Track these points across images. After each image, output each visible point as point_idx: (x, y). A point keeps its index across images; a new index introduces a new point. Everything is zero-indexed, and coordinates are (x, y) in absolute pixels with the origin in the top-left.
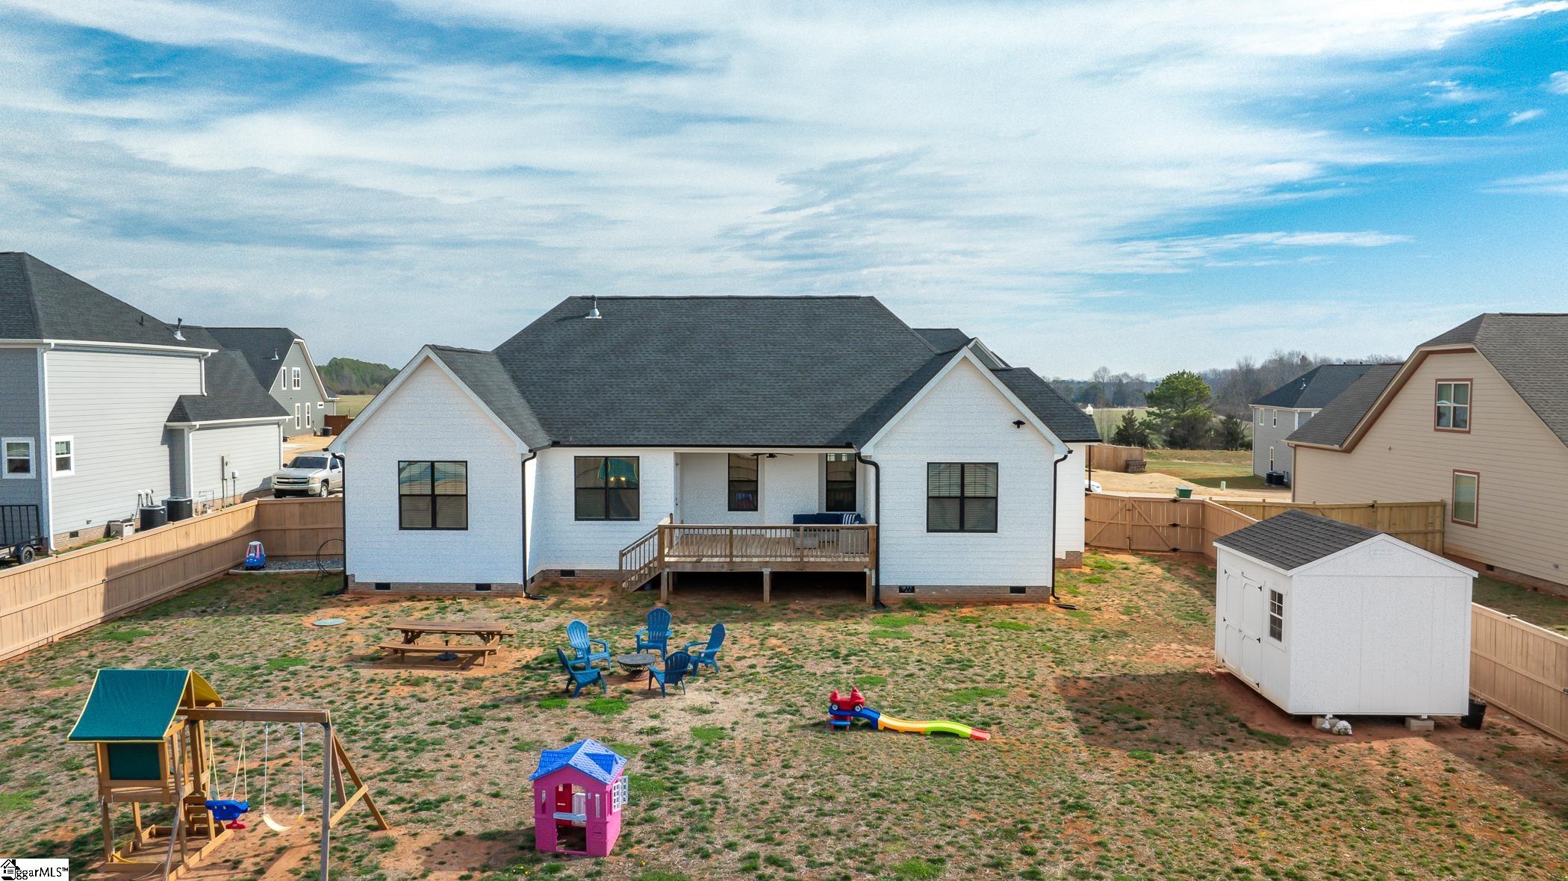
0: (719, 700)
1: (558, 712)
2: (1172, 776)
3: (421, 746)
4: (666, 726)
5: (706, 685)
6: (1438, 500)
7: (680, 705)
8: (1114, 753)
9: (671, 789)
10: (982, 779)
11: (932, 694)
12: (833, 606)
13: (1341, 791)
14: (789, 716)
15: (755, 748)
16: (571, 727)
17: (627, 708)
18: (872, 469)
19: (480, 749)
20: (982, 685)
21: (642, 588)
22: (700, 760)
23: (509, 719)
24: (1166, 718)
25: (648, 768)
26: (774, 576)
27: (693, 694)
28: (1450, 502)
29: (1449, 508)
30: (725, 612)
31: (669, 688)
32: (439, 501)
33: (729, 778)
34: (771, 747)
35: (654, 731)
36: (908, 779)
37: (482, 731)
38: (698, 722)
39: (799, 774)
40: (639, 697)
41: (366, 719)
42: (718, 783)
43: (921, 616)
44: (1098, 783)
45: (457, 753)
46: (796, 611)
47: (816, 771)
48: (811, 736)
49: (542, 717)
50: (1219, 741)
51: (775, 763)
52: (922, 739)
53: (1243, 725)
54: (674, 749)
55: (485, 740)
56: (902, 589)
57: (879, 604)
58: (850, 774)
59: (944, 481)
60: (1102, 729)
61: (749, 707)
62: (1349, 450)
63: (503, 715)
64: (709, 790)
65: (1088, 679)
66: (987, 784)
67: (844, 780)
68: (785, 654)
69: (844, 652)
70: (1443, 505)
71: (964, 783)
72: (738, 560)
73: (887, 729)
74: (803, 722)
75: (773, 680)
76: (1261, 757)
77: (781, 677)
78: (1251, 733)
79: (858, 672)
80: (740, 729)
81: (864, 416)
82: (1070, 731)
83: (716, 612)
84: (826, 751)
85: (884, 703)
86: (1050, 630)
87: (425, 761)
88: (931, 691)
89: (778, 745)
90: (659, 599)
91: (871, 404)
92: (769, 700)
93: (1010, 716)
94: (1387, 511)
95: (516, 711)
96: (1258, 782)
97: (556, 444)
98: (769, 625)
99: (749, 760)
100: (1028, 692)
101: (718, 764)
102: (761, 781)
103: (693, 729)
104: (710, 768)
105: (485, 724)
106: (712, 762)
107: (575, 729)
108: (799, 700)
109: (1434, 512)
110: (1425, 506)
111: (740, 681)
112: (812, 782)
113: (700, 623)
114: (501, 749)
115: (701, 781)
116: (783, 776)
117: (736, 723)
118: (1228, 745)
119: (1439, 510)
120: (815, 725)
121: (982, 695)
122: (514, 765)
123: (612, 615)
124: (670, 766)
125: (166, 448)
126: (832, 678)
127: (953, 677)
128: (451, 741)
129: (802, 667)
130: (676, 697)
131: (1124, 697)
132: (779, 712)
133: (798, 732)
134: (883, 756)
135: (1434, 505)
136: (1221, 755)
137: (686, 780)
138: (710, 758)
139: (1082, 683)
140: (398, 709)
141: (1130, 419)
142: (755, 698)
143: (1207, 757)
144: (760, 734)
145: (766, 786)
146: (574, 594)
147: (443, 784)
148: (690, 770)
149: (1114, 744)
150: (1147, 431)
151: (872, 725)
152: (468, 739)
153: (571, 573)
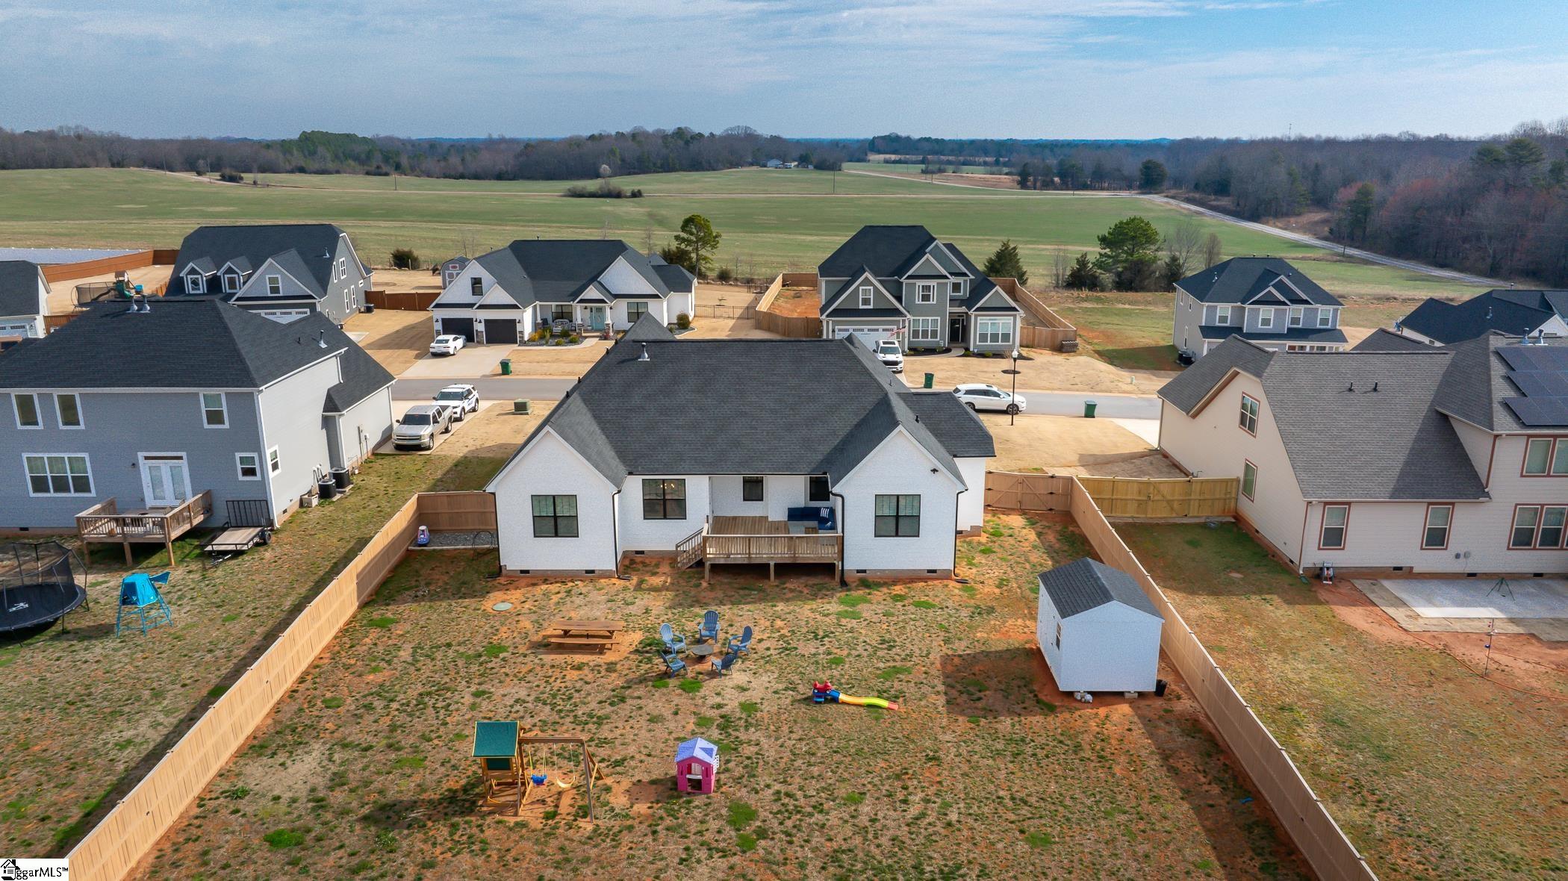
0: (752, 680)
1: (665, 690)
2: (986, 735)
3: (600, 721)
4: (725, 702)
5: (743, 666)
6: (1235, 477)
7: (731, 684)
8: (961, 719)
9: (735, 749)
10: (890, 739)
11: (870, 673)
12: (814, 585)
13: (1068, 745)
14: (791, 692)
15: (775, 718)
16: (674, 703)
17: (701, 687)
18: (840, 499)
19: (631, 721)
20: (898, 664)
21: (690, 567)
22: (747, 728)
23: (639, 698)
24: (996, 690)
25: (721, 734)
26: (776, 565)
27: (737, 675)
28: (1242, 479)
29: (1242, 483)
30: (747, 592)
31: (724, 672)
32: (559, 520)
33: (763, 740)
34: (783, 717)
35: (719, 706)
36: (853, 740)
37: (628, 707)
38: (743, 698)
39: (798, 737)
40: (707, 678)
41: (563, 700)
42: (758, 744)
43: (869, 594)
44: (947, 742)
45: (620, 725)
46: (791, 591)
47: (806, 735)
48: (803, 708)
49: (657, 694)
50: (1018, 708)
51: (785, 729)
52: (861, 709)
53: (1036, 696)
54: (733, 719)
55: (632, 715)
56: (858, 571)
57: (844, 584)
58: (823, 737)
59: (886, 506)
60: (958, 701)
61: (768, 685)
62: (1194, 416)
63: (636, 694)
64: (755, 749)
65: (960, 656)
66: (892, 743)
67: (820, 741)
68: (786, 636)
69: (821, 633)
70: (1238, 480)
71: (880, 742)
72: (753, 556)
73: (844, 703)
74: (799, 697)
75: (781, 661)
76: (1036, 720)
77: (785, 658)
78: (1038, 702)
79: (829, 654)
80: (766, 703)
81: (835, 448)
82: (941, 701)
83: (742, 592)
84: (812, 720)
85: (843, 681)
86: (947, 607)
87: (605, 732)
88: (869, 670)
89: (786, 715)
90: (703, 578)
91: (840, 438)
92: (778, 679)
93: (910, 690)
94: (1199, 485)
95: (640, 691)
96: (1028, 740)
97: (630, 473)
98: (775, 606)
99: (772, 727)
100: (924, 669)
101: (757, 731)
102: (779, 742)
103: (740, 704)
104: (753, 734)
105: (629, 701)
106: (753, 729)
107: (677, 705)
108: (796, 678)
109: (1232, 485)
110: (1226, 481)
111: (762, 662)
112: (804, 743)
113: (733, 604)
114: (643, 723)
115: (749, 742)
116: (790, 739)
117: (763, 699)
118: (1023, 712)
119: (1235, 483)
120: (805, 699)
121: (897, 673)
122: (652, 733)
123: (676, 595)
124: (732, 733)
125: (324, 430)
126: (815, 659)
127: (883, 657)
128: (614, 716)
129: (796, 648)
130: (728, 677)
131: (977, 673)
132: (786, 689)
133: (797, 705)
134: (841, 723)
135: (1232, 480)
136: (1016, 719)
137: (741, 743)
138: (752, 726)
139: (956, 661)
140: (578, 691)
141: (1084, 261)
142: (772, 677)
143: (1009, 721)
144: (776, 707)
145: (781, 746)
146: (647, 572)
147: (621, 747)
148: (743, 736)
149: (962, 713)
150: (1099, 271)
151: (835, 700)
152: (622, 713)
153: (642, 552)
